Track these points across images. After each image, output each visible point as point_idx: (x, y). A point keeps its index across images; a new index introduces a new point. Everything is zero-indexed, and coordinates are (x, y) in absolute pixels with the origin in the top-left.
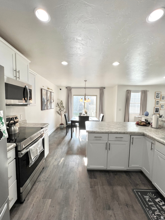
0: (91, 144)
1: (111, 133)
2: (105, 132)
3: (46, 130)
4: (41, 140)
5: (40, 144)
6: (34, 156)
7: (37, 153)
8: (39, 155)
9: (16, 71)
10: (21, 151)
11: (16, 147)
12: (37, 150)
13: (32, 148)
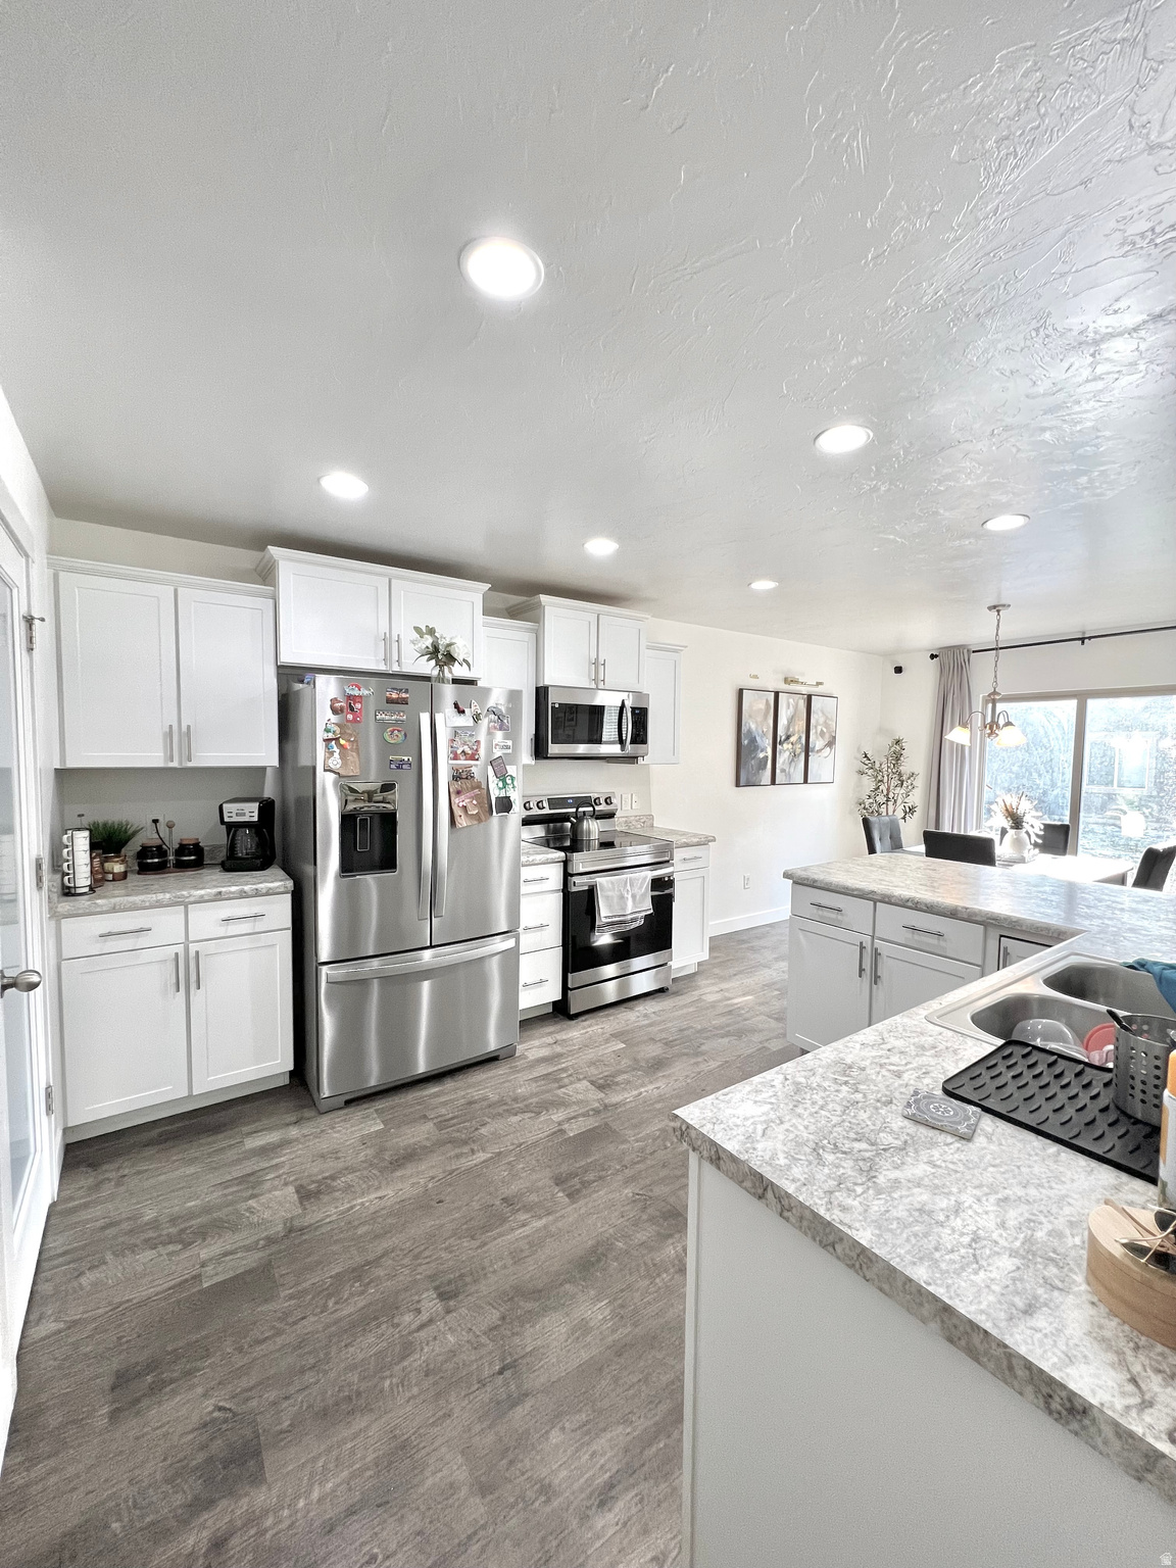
0: (801, 935)
1: (888, 900)
2: (857, 889)
3: (696, 858)
4: (646, 877)
5: (641, 888)
6: (611, 911)
7: (624, 909)
8: (629, 917)
9: (596, 663)
10: (572, 875)
11: (566, 863)
12: (622, 897)
13: (605, 884)
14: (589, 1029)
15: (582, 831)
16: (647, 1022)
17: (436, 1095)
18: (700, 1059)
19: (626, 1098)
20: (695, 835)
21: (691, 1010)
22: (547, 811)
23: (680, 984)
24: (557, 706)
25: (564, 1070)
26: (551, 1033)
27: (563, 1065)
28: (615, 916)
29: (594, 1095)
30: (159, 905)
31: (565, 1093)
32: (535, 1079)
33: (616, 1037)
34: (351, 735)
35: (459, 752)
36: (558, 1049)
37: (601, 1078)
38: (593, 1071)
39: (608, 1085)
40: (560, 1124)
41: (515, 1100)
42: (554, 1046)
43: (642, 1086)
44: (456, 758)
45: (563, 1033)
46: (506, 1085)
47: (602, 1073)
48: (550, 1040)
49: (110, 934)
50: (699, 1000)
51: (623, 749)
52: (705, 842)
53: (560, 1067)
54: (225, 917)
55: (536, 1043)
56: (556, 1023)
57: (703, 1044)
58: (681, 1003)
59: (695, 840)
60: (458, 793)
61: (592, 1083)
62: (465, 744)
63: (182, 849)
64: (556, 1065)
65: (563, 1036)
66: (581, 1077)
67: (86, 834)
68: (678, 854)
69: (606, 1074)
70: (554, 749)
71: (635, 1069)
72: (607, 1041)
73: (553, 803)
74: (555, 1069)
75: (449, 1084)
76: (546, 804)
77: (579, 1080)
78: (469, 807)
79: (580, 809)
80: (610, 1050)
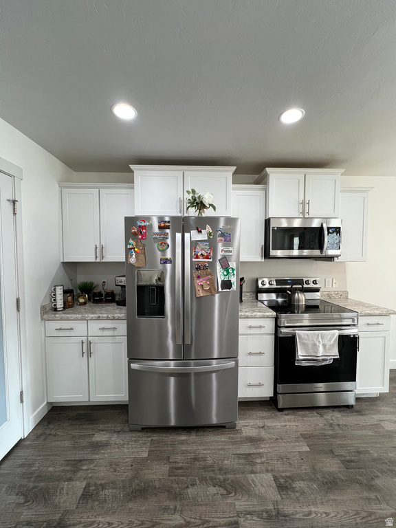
3: (378, 324)
4: (334, 334)
5: (330, 340)
6: (307, 353)
7: (316, 352)
8: (321, 358)
9: (303, 203)
10: (280, 327)
11: (277, 319)
12: (315, 345)
13: (303, 336)
14: (288, 424)
15: (294, 300)
16: (331, 432)
17: (182, 443)
18: (372, 495)
19: (297, 513)
20: (378, 308)
21: (370, 433)
22: (275, 286)
23: (364, 405)
24: (276, 229)
25: (260, 455)
26: (263, 418)
27: (261, 451)
28: (309, 356)
29: (272, 494)
30: (76, 319)
31: (253, 480)
32: (239, 456)
33: (305, 438)
34: (140, 246)
35: (199, 254)
36: (263, 434)
37: (283, 477)
38: (279, 466)
39: (286, 487)
40: (239, 514)
41: (220, 469)
42: (261, 430)
43: (314, 503)
44: (197, 257)
45: (270, 420)
46: (221, 452)
47: (285, 471)
48: (260, 423)
49: (60, 329)
50: (377, 426)
51: (321, 253)
52: (386, 314)
53: (258, 451)
54: (102, 327)
55: (251, 422)
56: (269, 410)
57: (377, 477)
58: (362, 423)
59: (377, 312)
60: (199, 277)
61: (276, 479)
62: (203, 249)
63: (107, 295)
64: (256, 448)
65: (269, 423)
66: (269, 468)
67: (61, 287)
68: (362, 321)
69: (288, 474)
70: (273, 253)
71: (312, 480)
72: (297, 439)
73: (278, 282)
74: (255, 451)
75: (193, 437)
76: (275, 283)
77: (267, 471)
78: (204, 285)
79: (294, 286)
80: (298, 449)
